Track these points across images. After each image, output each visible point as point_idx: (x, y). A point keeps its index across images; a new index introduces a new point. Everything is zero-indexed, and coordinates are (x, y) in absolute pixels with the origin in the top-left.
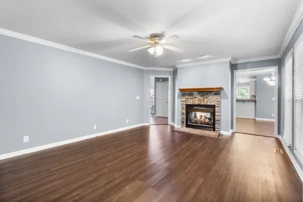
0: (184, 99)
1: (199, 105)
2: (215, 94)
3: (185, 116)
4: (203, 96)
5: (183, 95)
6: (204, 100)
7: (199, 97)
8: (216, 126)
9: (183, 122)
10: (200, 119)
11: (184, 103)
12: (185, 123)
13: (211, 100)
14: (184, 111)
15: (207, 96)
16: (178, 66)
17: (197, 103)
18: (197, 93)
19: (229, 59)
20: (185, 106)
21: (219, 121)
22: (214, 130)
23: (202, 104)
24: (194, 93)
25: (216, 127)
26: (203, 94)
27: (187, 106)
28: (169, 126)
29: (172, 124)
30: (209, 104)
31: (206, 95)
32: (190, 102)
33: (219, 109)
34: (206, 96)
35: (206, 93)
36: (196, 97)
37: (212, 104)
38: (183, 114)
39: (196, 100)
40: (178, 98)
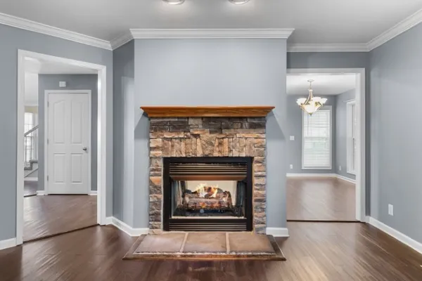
0: (159, 142)
1: (207, 159)
2: (253, 127)
3: (161, 196)
4: (220, 130)
5: (156, 128)
6: (220, 144)
7: (206, 135)
8: (256, 216)
9: (154, 217)
10: (207, 197)
11: (159, 153)
12: (162, 217)
13: (240, 143)
14: (159, 180)
15: (232, 131)
16: (136, 34)
17: (200, 154)
18: (199, 122)
19: (286, 33)
20: (161, 163)
21: (262, 200)
22: (250, 228)
23: (216, 154)
24: (191, 121)
25: (255, 218)
26: (218, 125)
27: (169, 162)
28: (99, 229)
29: (110, 220)
30: (235, 154)
31: (228, 128)
32: (179, 150)
33: (263, 168)
34: (226, 132)
35: (229, 123)
36: (197, 136)
37: (243, 155)
38: (153, 188)
39: (200, 144)
40: (137, 136)
